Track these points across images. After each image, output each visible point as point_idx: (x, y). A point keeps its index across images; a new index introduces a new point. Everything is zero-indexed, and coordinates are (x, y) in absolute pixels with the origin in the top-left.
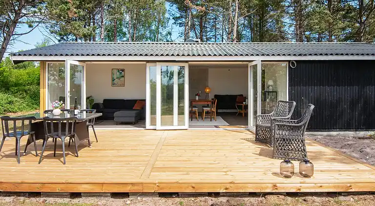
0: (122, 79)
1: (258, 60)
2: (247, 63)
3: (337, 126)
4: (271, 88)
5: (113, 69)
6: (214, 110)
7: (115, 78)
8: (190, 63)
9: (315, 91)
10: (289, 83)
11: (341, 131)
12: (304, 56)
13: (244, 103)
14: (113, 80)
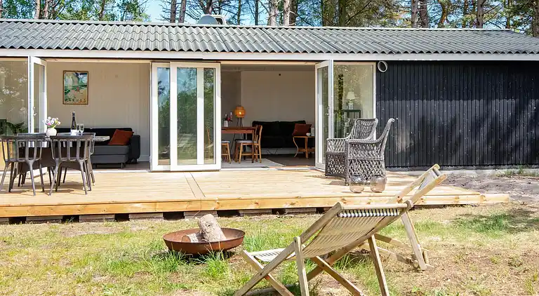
0: (83, 90)
1: (329, 59)
2: (314, 64)
3: (449, 161)
4: (351, 104)
5: (65, 72)
6: (257, 143)
7: (69, 88)
8: (222, 63)
9: (415, 107)
10: (377, 95)
11: (455, 169)
12: (397, 55)
13: (308, 134)
14: (66, 92)
